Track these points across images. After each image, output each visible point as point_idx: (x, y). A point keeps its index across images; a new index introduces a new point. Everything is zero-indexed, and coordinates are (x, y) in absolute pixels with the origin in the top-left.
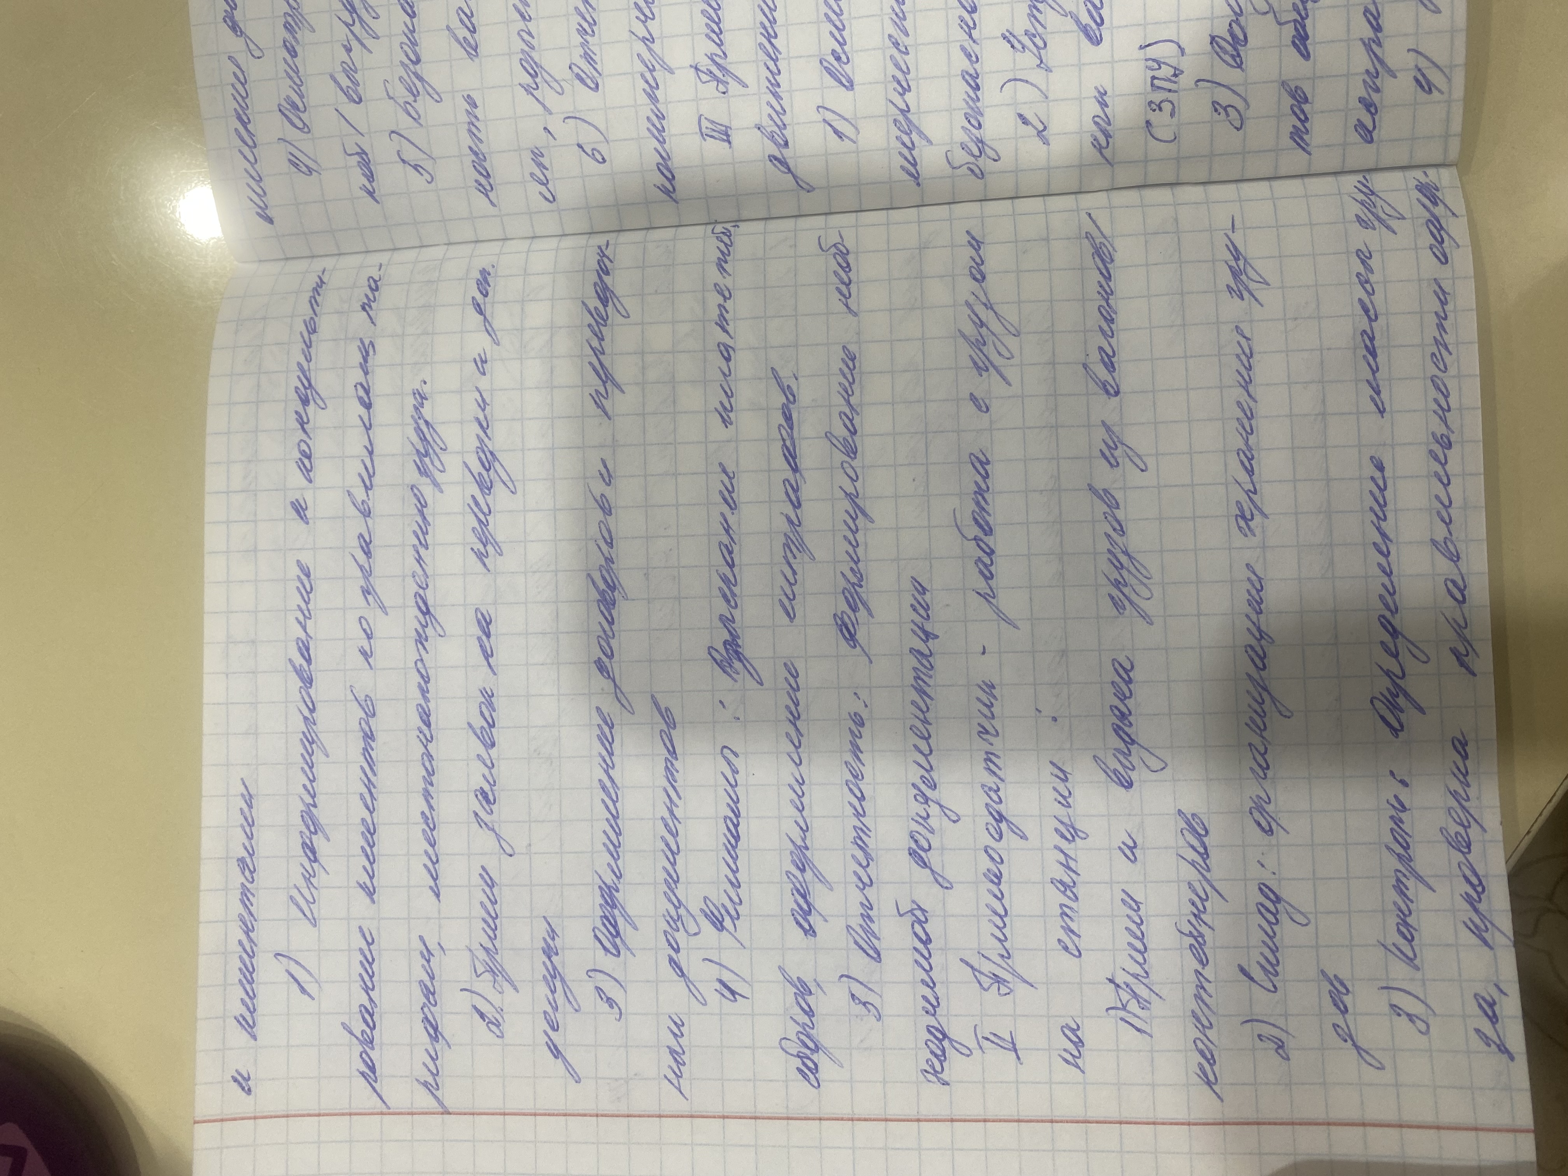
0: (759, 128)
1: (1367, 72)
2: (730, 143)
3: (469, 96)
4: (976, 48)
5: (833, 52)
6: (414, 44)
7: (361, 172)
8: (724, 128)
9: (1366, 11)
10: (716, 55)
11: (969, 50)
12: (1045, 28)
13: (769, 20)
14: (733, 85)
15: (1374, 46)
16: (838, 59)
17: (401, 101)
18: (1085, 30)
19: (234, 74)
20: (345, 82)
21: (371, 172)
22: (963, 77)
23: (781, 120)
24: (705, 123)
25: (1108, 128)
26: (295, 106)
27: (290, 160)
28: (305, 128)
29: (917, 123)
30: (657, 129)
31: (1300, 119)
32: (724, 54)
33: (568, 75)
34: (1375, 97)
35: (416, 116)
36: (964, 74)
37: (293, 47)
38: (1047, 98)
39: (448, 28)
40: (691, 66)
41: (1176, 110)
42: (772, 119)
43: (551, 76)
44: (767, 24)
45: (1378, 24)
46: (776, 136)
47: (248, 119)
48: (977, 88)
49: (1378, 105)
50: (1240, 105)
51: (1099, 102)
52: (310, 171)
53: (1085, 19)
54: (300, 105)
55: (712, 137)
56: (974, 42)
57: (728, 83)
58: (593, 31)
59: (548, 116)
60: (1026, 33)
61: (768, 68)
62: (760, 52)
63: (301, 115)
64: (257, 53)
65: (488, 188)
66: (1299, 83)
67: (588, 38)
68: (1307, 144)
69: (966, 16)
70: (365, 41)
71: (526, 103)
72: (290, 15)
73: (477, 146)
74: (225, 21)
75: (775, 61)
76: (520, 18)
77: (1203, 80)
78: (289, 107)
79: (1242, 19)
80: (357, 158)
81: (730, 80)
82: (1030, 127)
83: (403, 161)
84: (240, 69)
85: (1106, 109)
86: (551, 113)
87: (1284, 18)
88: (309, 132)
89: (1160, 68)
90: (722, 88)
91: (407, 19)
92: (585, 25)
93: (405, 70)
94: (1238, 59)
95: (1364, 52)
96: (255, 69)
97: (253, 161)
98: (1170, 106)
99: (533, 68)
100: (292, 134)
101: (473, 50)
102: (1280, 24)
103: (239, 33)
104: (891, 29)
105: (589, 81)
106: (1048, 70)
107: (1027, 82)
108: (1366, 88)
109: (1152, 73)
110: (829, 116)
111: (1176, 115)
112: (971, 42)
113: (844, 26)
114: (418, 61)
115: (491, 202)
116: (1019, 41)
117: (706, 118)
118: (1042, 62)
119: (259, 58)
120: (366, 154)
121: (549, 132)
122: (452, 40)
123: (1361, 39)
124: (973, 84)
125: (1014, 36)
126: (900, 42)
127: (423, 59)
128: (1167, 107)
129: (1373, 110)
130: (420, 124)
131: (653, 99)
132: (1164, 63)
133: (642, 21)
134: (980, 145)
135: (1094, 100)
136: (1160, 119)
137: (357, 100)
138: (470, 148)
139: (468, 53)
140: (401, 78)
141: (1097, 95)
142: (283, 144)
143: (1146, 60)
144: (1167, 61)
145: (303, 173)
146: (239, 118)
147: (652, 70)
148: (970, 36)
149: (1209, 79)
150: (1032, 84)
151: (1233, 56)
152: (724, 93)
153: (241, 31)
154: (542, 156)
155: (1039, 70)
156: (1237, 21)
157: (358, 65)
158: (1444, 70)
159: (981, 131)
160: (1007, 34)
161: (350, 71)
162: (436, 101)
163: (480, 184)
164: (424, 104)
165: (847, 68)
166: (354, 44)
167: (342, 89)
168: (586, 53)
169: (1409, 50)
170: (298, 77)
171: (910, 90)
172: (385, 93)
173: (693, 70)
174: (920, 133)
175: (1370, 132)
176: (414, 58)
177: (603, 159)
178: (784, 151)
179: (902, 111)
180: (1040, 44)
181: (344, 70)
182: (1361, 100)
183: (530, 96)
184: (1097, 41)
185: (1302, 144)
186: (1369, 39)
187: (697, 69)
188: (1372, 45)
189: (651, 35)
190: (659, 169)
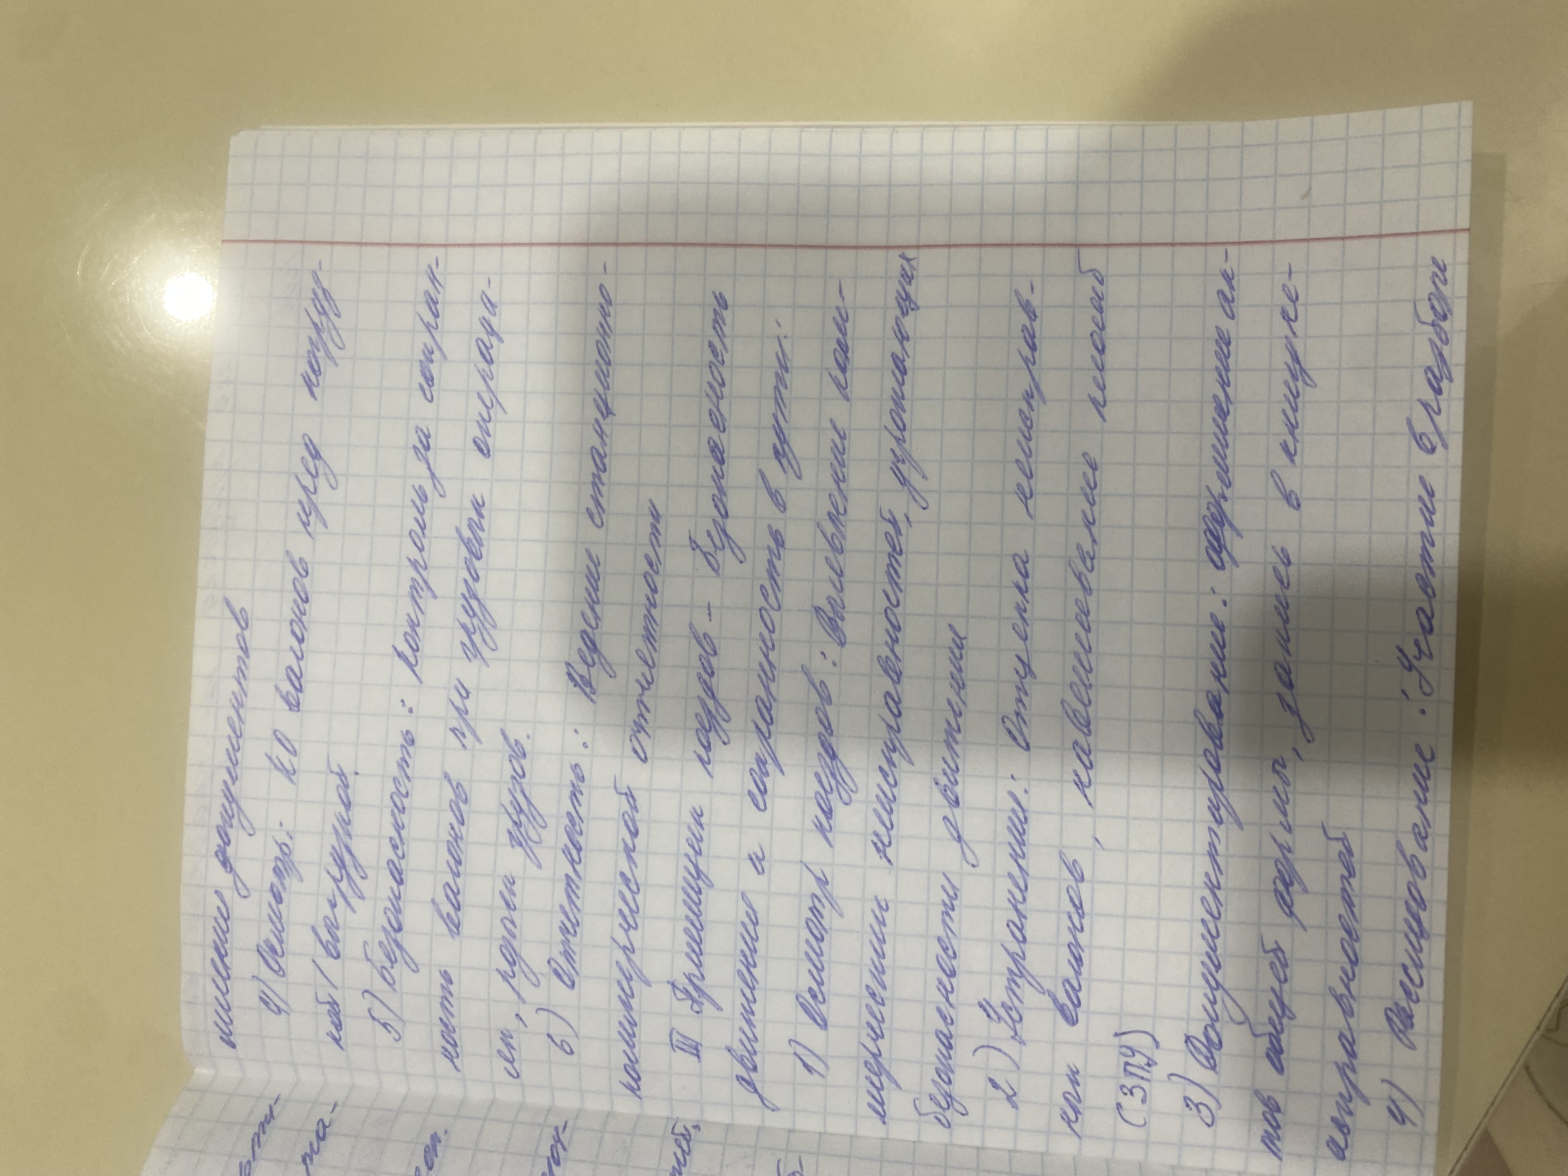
0: (729, 1050)
1: (1341, 1095)
2: (699, 1057)
3: (445, 972)
4: (952, 1012)
5: (810, 990)
6: (398, 911)
7: (330, 1019)
8: (694, 1044)
9: (1341, 1036)
10: (694, 976)
11: (945, 1012)
12: (1022, 1003)
13: (750, 949)
14: (708, 1007)
15: (1348, 1071)
16: (814, 997)
17: (378, 965)
18: (1061, 1009)
19: (218, 908)
20: (325, 936)
21: (340, 1022)
22: (937, 1036)
23: (752, 1047)
24: (676, 1037)
25: (1078, 1105)
26: (273, 950)
27: (261, 998)
28: (281, 972)
29: (887, 1067)
30: (628, 1034)
31: (1271, 1125)
32: (702, 976)
33: (546, 969)
34: (1348, 1120)
35: (391, 981)
36: (938, 1033)
37: (280, 893)
38: (1018, 1068)
39: (433, 901)
40: (668, 982)
41: (1148, 1098)
42: (743, 1044)
43: (529, 968)
44: (748, 953)
45: (1353, 1050)
46: (746, 1060)
47: (226, 952)
48: (950, 1047)
49: (1351, 1127)
50: (1212, 1104)
51: (1070, 1079)
52: (280, 1010)
53: (1063, 998)
54: (279, 950)
55: (682, 1049)
56: (951, 1005)
57: (702, 1004)
58: (575, 932)
59: (522, 1005)
60: (1003, 1005)
61: (744, 995)
62: (738, 979)
63: (279, 959)
64: (244, 892)
65: (454, 1054)
66: (1270, 1094)
67: (570, 937)
68: (1279, 1150)
69: (945, 979)
70: (349, 899)
71: (501, 988)
72: (281, 860)
73: (448, 1019)
74: (217, 856)
75: (752, 989)
76: (504, 905)
77: (1176, 1075)
78: (267, 949)
79: (1217, 1025)
80: (328, 1007)
81: (705, 1001)
82: (1000, 1092)
83: (373, 1018)
84: (225, 905)
85: (1077, 1087)
86: (524, 1002)
87: (1259, 1030)
88: (284, 975)
89: (1134, 1055)
90: (696, 1007)
91: (394, 885)
92: (569, 925)
93: (386, 936)
94: (1212, 1061)
95: (1338, 1076)
96: (240, 908)
97: (225, 990)
98: (1141, 1093)
99: (511, 956)
100: (266, 973)
101: (455, 927)
102: (1255, 1035)
103: (228, 869)
104: (868, 980)
105: (565, 978)
106: (1022, 1042)
107: (1000, 1050)
108: (1339, 1110)
109: (1123, 1059)
110: (800, 1050)
111: (1147, 1102)
112: (948, 1005)
113: (823, 967)
114: (400, 929)
115: (455, 1067)
116: (996, 1012)
117: (678, 1032)
118: (1016, 1034)
119: (245, 897)
120: (338, 1005)
121: (521, 1019)
122: (436, 914)
123: (1336, 1064)
124: (946, 1043)
125: (990, 1006)
126: (877, 993)
127: (405, 928)
128: (1138, 1093)
129: (1346, 1131)
130: (394, 989)
131: (627, 1006)
132: (1139, 1052)
133: (625, 929)
134: (949, 1099)
135: (1066, 1078)
136: (1131, 1103)
137: (335, 955)
138: (441, 1019)
139: (450, 930)
140: (380, 943)
141: (1069, 1073)
142: (256, 982)
143: (1121, 1047)
144: (1140, 1050)
145: (272, 1010)
146: (217, 949)
147: (629, 979)
148: (947, 1000)
149: (1182, 1075)
150: (1005, 1054)
151: (1207, 1058)
152: (698, 1012)
153: (231, 868)
154: (512, 1038)
155: (1012, 1042)
156: (1213, 1026)
157: (340, 921)
158: (1418, 1104)
159: (951, 1087)
160: (984, 1003)
161: (332, 927)
162: (413, 970)
163: (446, 1050)
164: (399, 971)
165: (823, 1008)
166: (340, 901)
167: (321, 942)
168: (566, 951)
169: (1383, 1081)
170: (280, 922)
171: (883, 1037)
172: (363, 956)
173: (670, 986)
174: (889, 1076)
175: (1343, 1151)
176: (396, 926)
177: (571, 1050)
178: (753, 1075)
179: (873, 1055)
180: (1016, 1017)
181: (326, 925)
182: (1333, 1119)
183: (506, 983)
184: (1073, 1021)
185: (1274, 1149)
186: (1344, 1064)
187: (673, 985)
188: (1346, 1070)
189: (631, 944)
190: (626, 1069)
